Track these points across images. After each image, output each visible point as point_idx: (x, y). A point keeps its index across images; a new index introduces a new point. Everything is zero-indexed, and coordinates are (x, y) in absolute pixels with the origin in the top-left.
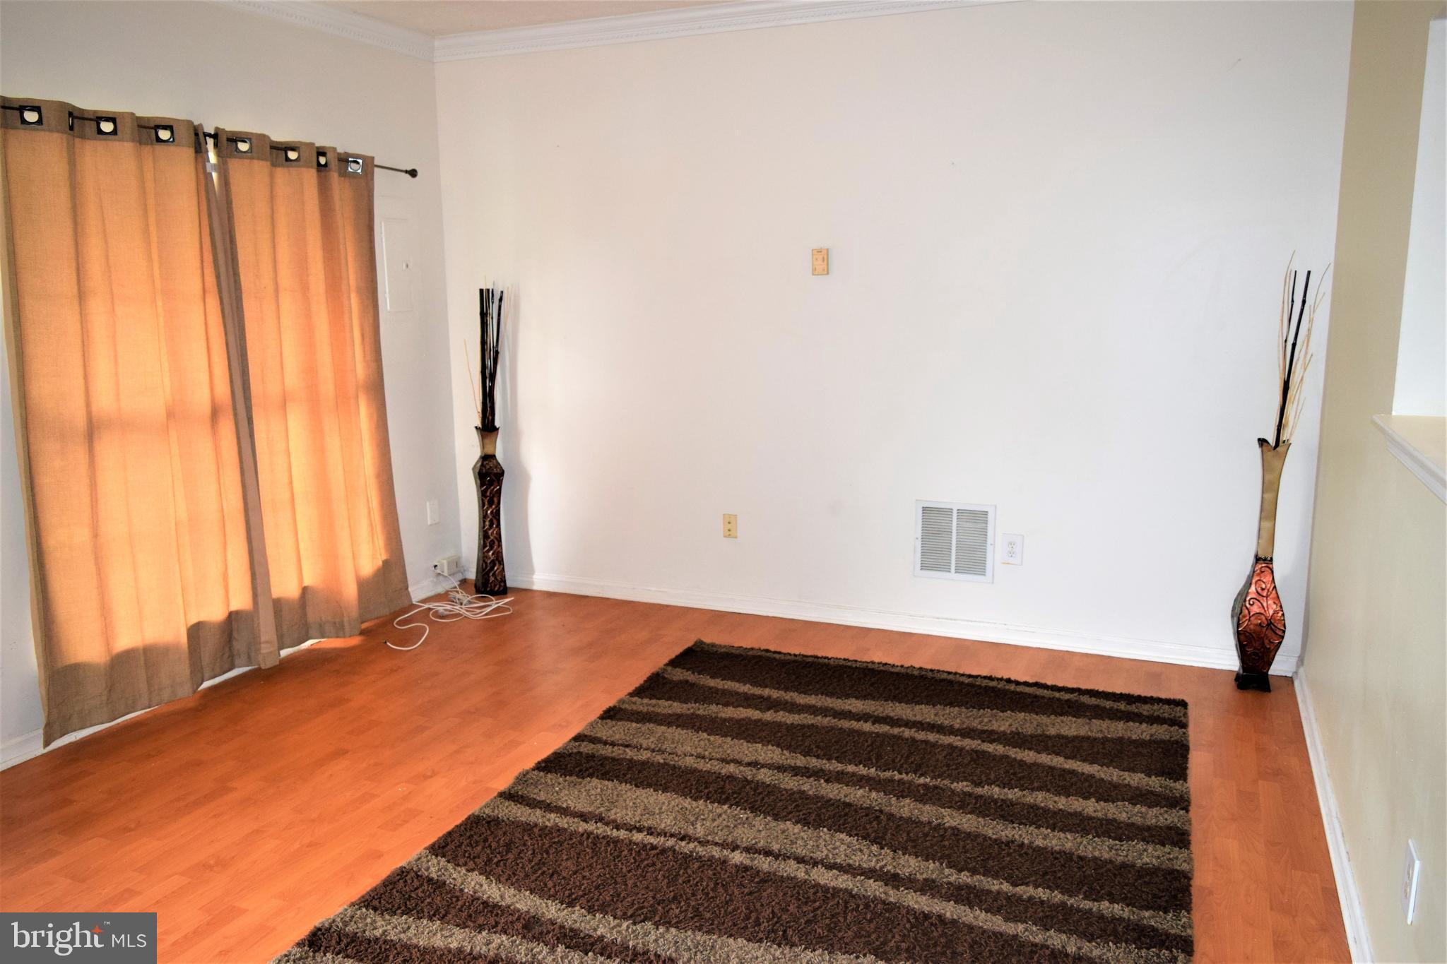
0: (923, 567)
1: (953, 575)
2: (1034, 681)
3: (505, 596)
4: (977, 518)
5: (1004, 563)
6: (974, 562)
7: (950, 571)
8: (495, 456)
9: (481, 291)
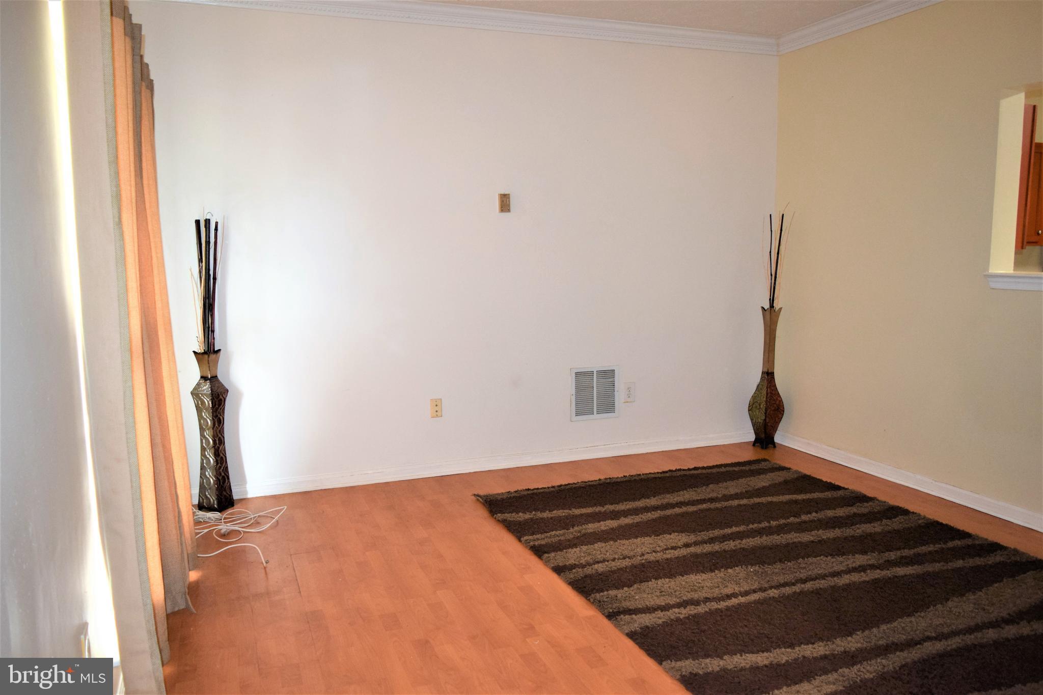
0: (578, 414)
1: (596, 416)
2: (693, 467)
3: (232, 508)
4: (608, 375)
5: (625, 402)
6: (608, 406)
7: (593, 414)
8: (217, 376)
9: (198, 222)
